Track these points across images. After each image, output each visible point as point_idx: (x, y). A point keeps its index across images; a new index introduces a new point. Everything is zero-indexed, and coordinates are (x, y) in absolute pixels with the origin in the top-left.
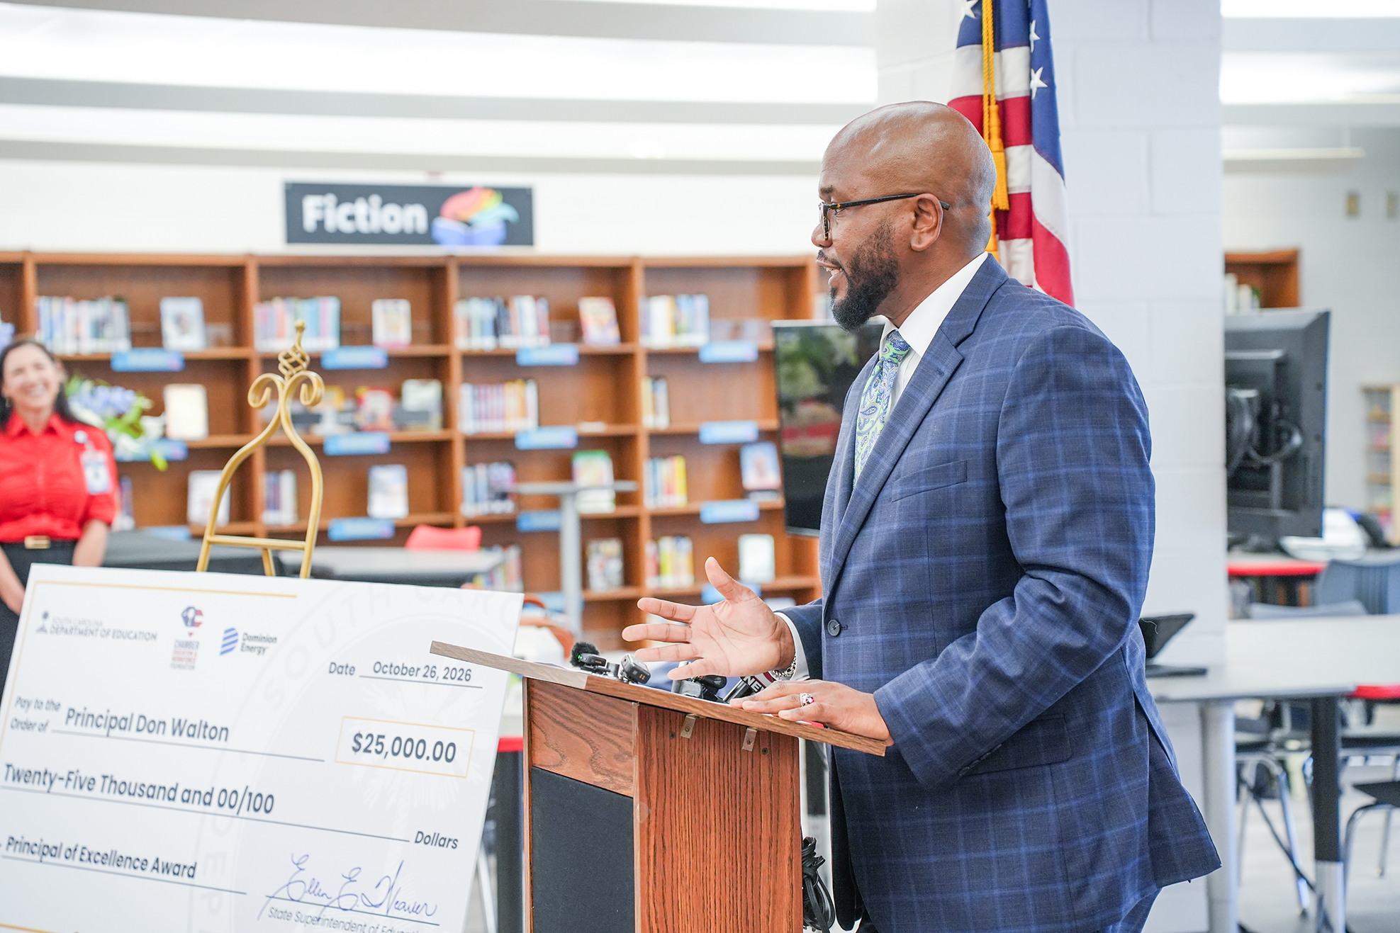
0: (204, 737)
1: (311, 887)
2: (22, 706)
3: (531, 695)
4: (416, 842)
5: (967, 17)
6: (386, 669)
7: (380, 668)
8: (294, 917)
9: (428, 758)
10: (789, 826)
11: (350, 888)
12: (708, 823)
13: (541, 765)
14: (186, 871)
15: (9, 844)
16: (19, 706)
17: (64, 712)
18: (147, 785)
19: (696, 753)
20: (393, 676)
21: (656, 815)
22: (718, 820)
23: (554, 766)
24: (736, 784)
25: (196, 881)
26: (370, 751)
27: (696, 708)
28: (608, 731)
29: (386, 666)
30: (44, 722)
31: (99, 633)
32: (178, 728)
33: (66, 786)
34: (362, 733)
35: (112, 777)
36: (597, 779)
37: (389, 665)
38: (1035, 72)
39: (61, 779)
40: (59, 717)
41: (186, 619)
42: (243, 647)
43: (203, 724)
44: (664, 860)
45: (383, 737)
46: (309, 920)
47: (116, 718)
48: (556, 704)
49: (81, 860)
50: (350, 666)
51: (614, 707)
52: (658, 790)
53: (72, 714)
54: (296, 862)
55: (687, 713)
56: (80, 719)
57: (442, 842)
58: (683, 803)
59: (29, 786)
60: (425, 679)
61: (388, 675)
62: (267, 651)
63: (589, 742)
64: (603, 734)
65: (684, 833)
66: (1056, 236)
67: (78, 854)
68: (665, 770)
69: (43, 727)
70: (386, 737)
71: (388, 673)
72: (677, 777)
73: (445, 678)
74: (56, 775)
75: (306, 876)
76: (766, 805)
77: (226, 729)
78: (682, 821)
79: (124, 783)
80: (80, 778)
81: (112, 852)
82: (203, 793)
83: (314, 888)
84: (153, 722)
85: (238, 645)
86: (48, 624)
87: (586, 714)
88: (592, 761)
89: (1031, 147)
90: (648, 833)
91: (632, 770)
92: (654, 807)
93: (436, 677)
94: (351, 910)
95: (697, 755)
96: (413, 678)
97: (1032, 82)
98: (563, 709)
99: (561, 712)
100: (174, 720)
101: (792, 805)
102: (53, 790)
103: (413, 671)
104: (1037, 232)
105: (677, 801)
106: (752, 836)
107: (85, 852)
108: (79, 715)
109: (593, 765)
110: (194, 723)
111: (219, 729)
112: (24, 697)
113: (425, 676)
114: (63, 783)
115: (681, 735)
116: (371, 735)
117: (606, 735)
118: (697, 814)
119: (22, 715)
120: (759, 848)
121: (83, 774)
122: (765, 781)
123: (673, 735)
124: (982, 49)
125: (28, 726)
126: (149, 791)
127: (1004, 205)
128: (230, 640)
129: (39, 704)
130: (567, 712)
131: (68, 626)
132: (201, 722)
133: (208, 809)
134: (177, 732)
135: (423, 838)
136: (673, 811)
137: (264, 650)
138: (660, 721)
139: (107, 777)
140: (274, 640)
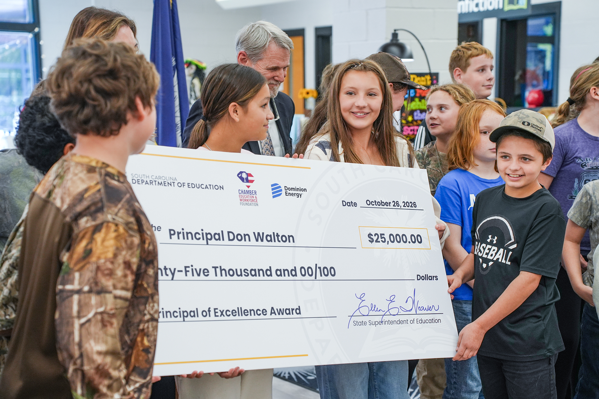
0: (279, 241)
1: (372, 308)
4: (418, 280)
6: (373, 203)
7: (369, 203)
8: (368, 323)
9: (409, 243)
11: (392, 305)
14: (294, 311)
18: (249, 269)
20: (378, 206)
25: (302, 315)
26: (379, 242)
31: (175, 185)
32: (259, 237)
33: (186, 275)
35: (221, 267)
39: (180, 271)
41: (242, 179)
43: (276, 234)
46: (377, 323)
49: (216, 316)
53: (173, 233)
54: (358, 297)
56: (181, 235)
57: (431, 278)
61: (374, 206)
67: (212, 313)
73: (404, 206)
74: (175, 269)
75: (367, 303)
77: (294, 236)
79: (232, 270)
80: (196, 269)
81: (238, 308)
82: (288, 270)
83: (373, 308)
93: (400, 206)
94: (397, 315)
96: (389, 207)
100: (254, 233)
102: (176, 277)
103: (387, 204)
107: (217, 311)
108: (179, 233)
113: (394, 206)
114: (182, 273)
121: (197, 267)
126: (252, 273)
128: (276, 190)
131: (147, 180)
132: (274, 233)
135: (420, 278)
137: (301, 196)
139: (218, 267)
140: (305, 190)
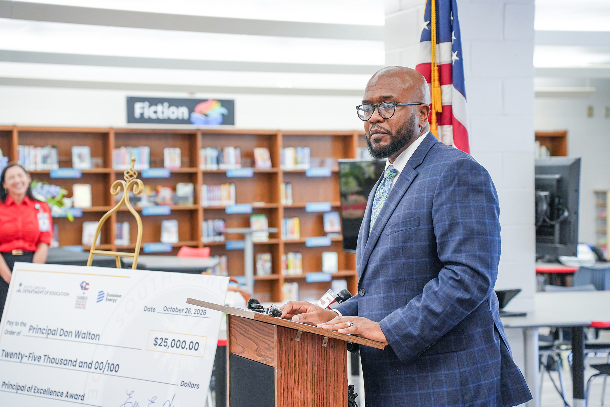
0: (89, 338)
1: (135, 405)
2: (10, 324)
3: (230, 322)
4: (181, 385)
5: (424, 29)
6: (169, 310)
7: (166, 309)
9: (187, 349)
10: (342, 380)
11: (152, 405)
12: (307, 379)
13: (234, 353)
14: (80, 397)
15: (3, 385)
16: (8, 324)
17: (28, 327)
18: (64, 359)
19: (302, 347)
20: (172, 313)
21: (284, 375)
22: (311, 378)
23: (240, 353)
24: (319, 361)
25: (84, 402)
26: (161, 346)
27: (302, 328)
28: (263, 338)
29: (169, 308)
30: (19, 332)
31: (44, 293)
32: (78, 334)
33: (28, 359)
34: (158, 337)
35: (48, 356)
36: (259, 359)
37: (170, 307)
38: (454, 53)
39: (26, 356)
40: (26, 329)
41: (82, 287)
42: (106, 299)
43: (89, 333)
44: (288, 395)
45: (167, 339)
47: (51, 330)
48: (241, 326)
50: (153, 308)
51: (266, 327)
52: (285, 364)
53: (31, 328)
54: (128, 394)
55: (298, 330)
56: (35, 330)
57: (193, 386)
58: (296, 369)
59: (12, 359)
60: (186, 314)
61: (169, 312)
62: (117, 301)
63: (255, 342)
64: (261, 339)
65: (296, 383)
66: (463, 124)
67: (33, 390)
68: (288, 355)
69: (19, 333)
70: (169, 339)
71: (170, 311)
72: (294, 358)
73: (194, 313)
74: (24, 355)
75: (132, 399)
76: (332, 370)
77: (99, 335)
78: (296, 377)
79: (54, 358)
80: (35, 356)
81: (48, 389)
82: (88, 363)
84: (67, 332)
85: (105, 298)
86: (22, 288)
87: (254, 330)
88: (257, 351)
89: (452, 86)
90: (281, 383)
91: (274, 355)
92: (283, 371)
93: (190, 313)
95: (302, 349)
96: (181, 313)
97: (453, 57)
98: (244, 328)
99: (243, 329)
100: (76, 331)
101: (344, 371)
102: (23, 361)
103: (180, 310)
104: (454, 122)
105: (294, 369)
106: (326, 384)
107: (36, 389)
108: (34, 328)
109: (257, 353)
110: (84, 332)
111: (96, 335)
112: (10, 320)
113: (186, 313)
114: (27, 358)
115: (296, 340)
116: (162, 338)
117: (263, 340)
118: (302, 374)
119: (9, 328)
120: (329, 389)
121: (36, 354)
122: (332, 360)
123: (292, 340)
124: (431, 43)
125: (12, 333)
126: (65, 362)
127: (440, 110)
128: (101, 296)
129: (17, 324)
130: (246, 329)
131: (30, 289)
132: (88, 332)
133: (90, 370)
134: (77, 336)
135: (184, 384)
136: (292, 373)
137: (116, 300)
138: (287, 334)
139: (46, 356)
140: (120, 296)
